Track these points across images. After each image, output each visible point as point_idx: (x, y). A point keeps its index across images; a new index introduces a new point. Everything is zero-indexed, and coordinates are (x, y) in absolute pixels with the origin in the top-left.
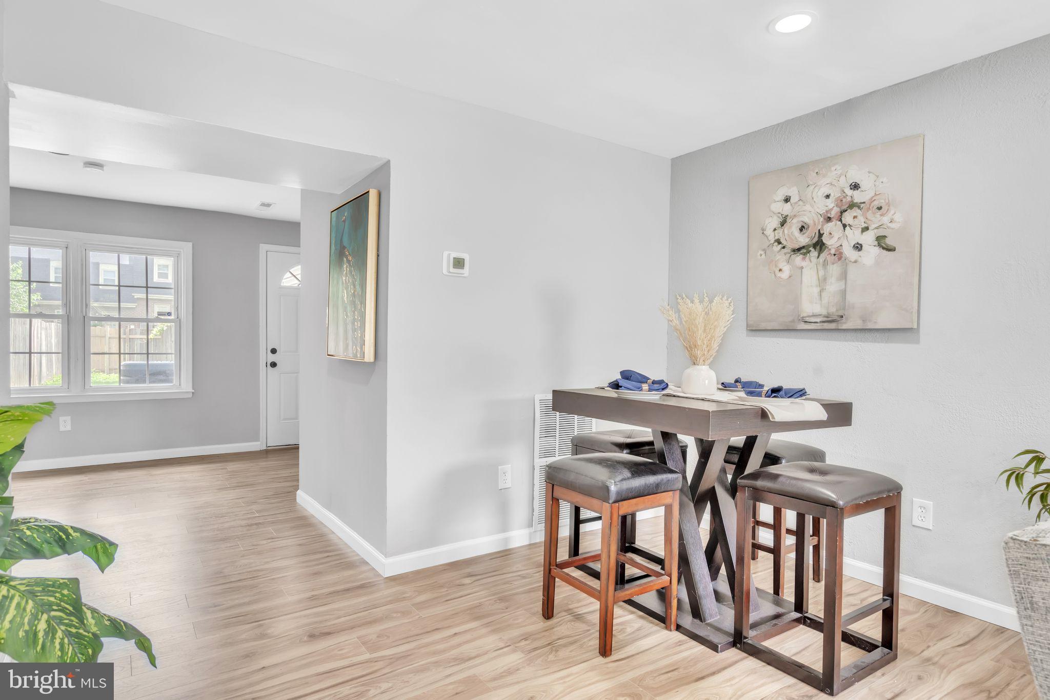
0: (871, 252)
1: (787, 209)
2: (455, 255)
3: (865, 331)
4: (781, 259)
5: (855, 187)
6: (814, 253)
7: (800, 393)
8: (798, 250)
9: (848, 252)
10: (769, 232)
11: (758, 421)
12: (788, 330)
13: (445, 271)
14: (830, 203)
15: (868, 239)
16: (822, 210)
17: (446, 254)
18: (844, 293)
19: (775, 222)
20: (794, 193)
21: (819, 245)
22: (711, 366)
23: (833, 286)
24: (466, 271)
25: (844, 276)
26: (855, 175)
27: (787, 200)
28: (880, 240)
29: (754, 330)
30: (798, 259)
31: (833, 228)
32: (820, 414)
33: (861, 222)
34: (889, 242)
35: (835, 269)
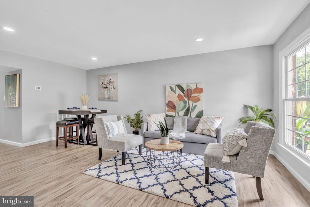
0: (113, 89)
1: (103, 81)
2: (38, 87)
3: (112, 100)
4: (102, 89)
5: (111, 79)
6: (106, 88)
7: (96, 109)
8: (104, 88)
9: (110, 88)
10: (101, 85)
11: (89, 113)
12: (103, 100)
13: (36, 90)
14: (108, 81)
15: (112, 87)
16: (107, 82)
17: (36, 86)
18: (110, 95)
19: (101, 83)
20: (104, 79)
21: (107, 87)
22: (87, 106)
23: (109, 94)
24: (41, 90)
25: (110, 92)
26: (111, 78)
27: (103, 80)
28: (113, 87)
29: (99, 100)
30: (104, 89)
31: (108, 85)
32: (100, 112)
33: (111, 84)
34: (115, 88)
35: (109, 91)
